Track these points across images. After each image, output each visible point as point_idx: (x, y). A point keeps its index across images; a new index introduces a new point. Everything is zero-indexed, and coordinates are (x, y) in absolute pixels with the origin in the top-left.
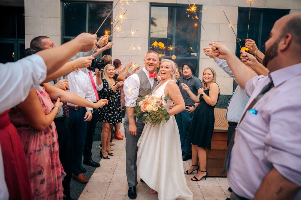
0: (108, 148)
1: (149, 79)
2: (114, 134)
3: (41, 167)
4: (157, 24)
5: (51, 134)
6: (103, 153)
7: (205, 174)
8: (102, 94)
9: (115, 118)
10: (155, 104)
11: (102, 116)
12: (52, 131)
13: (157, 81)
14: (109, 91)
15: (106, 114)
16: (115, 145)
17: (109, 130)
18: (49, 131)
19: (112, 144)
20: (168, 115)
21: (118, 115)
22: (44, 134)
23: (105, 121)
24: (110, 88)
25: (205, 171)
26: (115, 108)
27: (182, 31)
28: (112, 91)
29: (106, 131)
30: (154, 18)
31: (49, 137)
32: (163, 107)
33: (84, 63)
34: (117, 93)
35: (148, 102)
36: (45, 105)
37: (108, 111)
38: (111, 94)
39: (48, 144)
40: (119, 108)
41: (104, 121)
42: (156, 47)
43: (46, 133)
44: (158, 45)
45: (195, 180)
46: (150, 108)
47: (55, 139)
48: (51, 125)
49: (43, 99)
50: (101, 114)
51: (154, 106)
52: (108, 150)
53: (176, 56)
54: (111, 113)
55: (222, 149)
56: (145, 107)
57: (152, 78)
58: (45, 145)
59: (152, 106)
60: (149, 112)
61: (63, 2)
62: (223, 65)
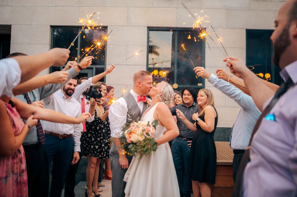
0: (95, 189)
1: (137, 103)
2: (105, 174)
4: (159, 53)
5: (19, 159)
6: (89, 193)
9: (102, 151)
10: (141, 133)
11: (88, 148)
12: (20, 156)
13: (147, 105)
14: (97, 119)
15: (92, 147)
16: (104, 186)
17: (95, 166)
18: (17, 155)
19: (100, 185)
20: (155, 146)
21: (106, 148)
22: (12, 158)
23: (92, 154)
24: (98, 116)
26: (102, 139)
28: (101, 120)
29: (92, 167)
30: (156, 47)
31: (17, 163)
32: (149, 135)
33: (59, 77)
34: (106, 122)
35: (133, 131)
36: (16, 126)
37: (95, 143)
38: (99, 123)
39: (15, 171)
40: (107, 139)
41: (90, 154)
42: (156, 76)
43: (13, 158)
44: (159, 74)
46: (135, 137)
47: (24, 166)
48: (20, 149)
49: (14, 119)
50: (87, 146)
51: (140, 135)
52: (94, 190)
53: (178, 85)
54: (99, 145)
56: (130, 137)
57: (141, 101)
58: (13, 172)
59: (138, 135)
60: (134, 142)
61: (53, 28)
62: (218, 85)
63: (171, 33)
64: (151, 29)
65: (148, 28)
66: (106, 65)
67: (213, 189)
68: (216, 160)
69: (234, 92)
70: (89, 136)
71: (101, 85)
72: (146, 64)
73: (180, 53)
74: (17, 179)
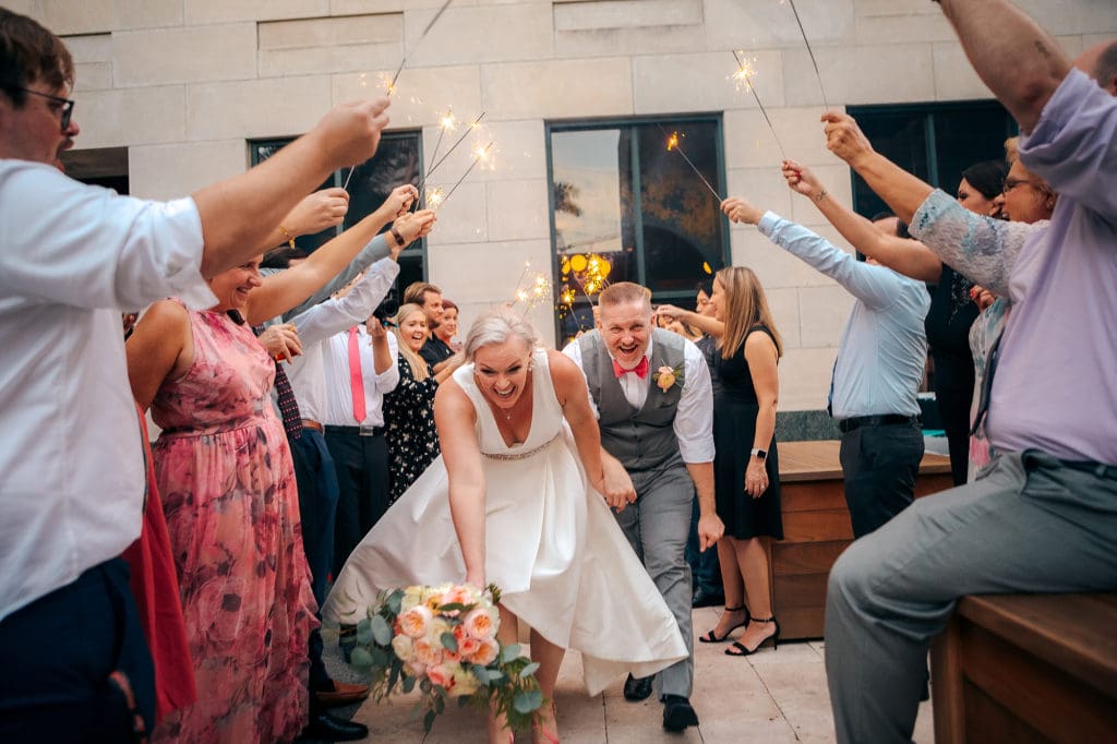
3: (227, 551)
4: (581, 208)
5: (261, 456)
7: (770, 630)
8: (397, 403)
12: (264, 448)
18: (254, 446)
25: (771, 620)
27: (664, 204)
30: (571, 188)
31: (255, 467)
43: (242, 452)
45: (739, 651)
53: (652, 291)
55: (818, 539)
58: (238, 487)
61: (255, 146)
62: (784, 237)
63: (616, 134)
64: (557, 126)
65: (548, 123)
66: (426, 246)
67: (775, 554)
68: (777, 471)
69: (827, 258)
70: (405, 439)
71: (423, 293)
72: (548, 235)
73: (651, 196)
74: (254, 506)
